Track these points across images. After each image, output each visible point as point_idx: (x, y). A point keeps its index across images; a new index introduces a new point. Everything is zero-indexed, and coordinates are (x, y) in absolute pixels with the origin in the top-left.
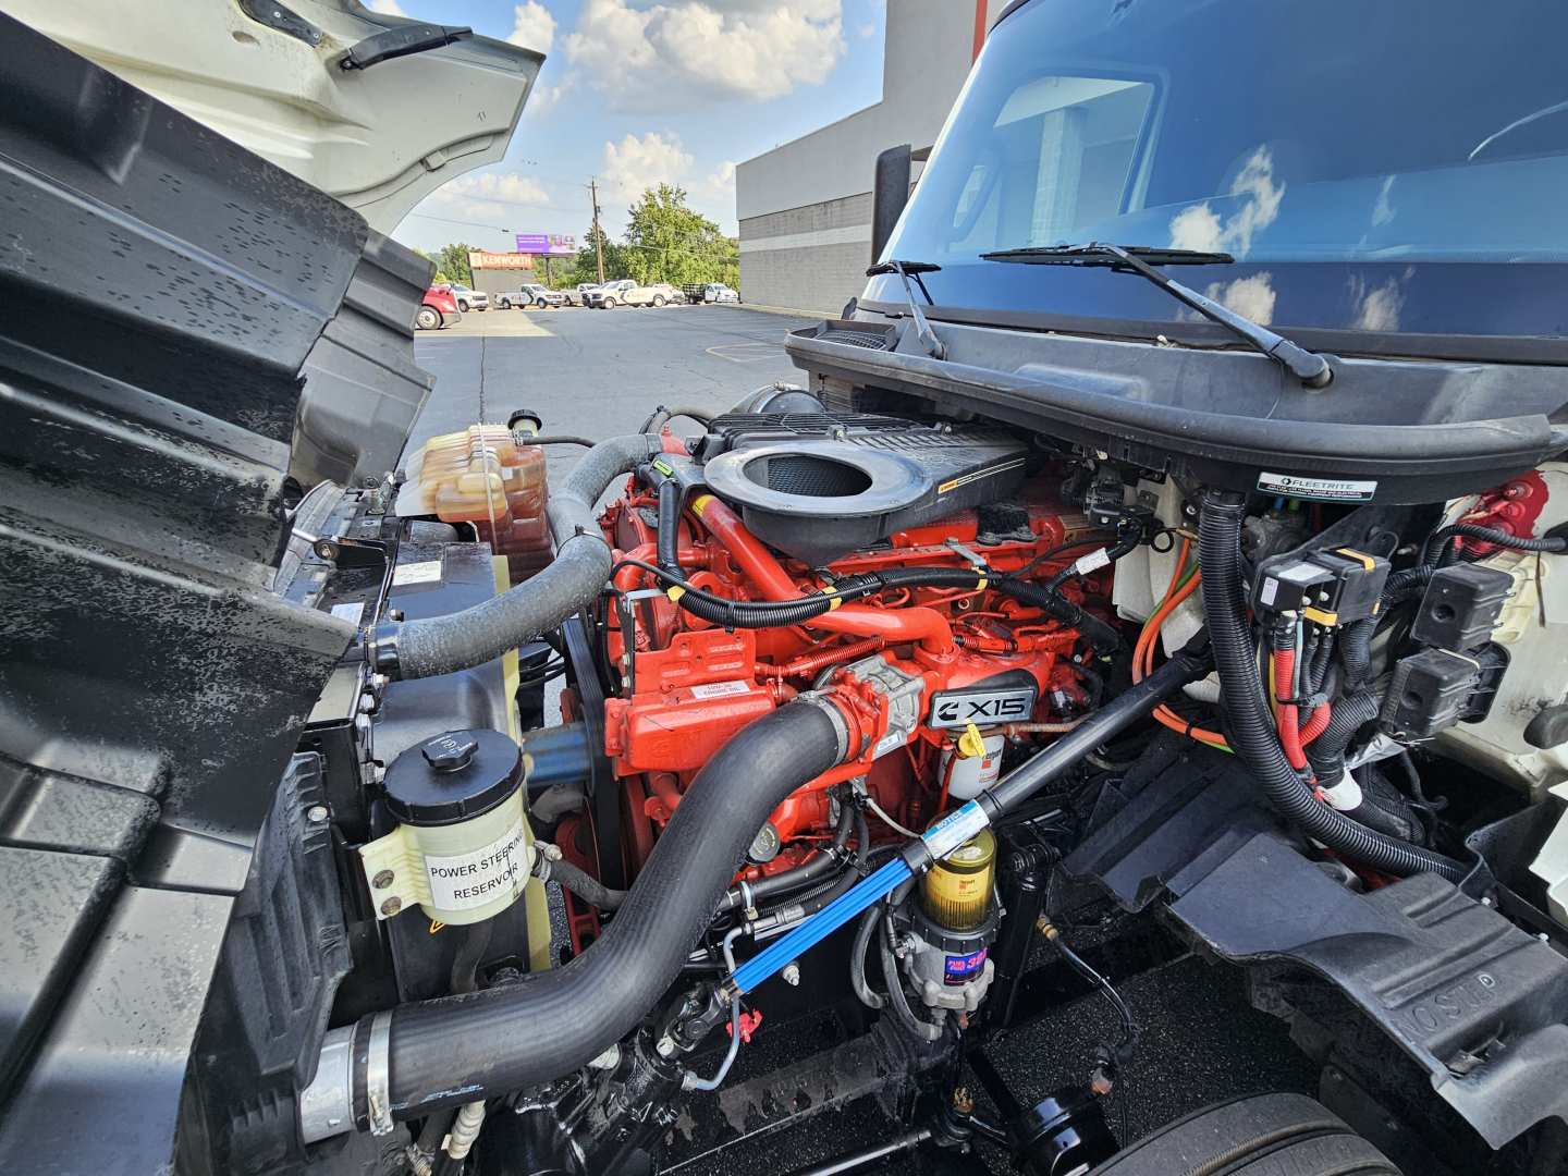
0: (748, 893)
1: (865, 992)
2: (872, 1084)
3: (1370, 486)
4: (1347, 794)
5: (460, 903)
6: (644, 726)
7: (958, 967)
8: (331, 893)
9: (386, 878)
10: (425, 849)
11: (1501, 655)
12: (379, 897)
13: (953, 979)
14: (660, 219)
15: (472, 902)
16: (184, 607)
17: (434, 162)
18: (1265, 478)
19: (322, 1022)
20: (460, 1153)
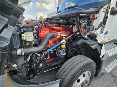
0: (49, 47)
1: (57, 55)
2: (58, 63)
3: (86, 14)
4: (86, 36)
5: (29, 39)
6: (41, 34)
7: (63, 52)
8: (19, 39)
9: (23, 37)
10: (26, 34)
11: (94, 26)
12: (23, 38)
13: (63, 53)
14: (42, 18)
15: (30, 39)
16: (11, 6)
17: (25, 3)
18: (80, 15)
19: (18, 48)
20: (29, 60)
